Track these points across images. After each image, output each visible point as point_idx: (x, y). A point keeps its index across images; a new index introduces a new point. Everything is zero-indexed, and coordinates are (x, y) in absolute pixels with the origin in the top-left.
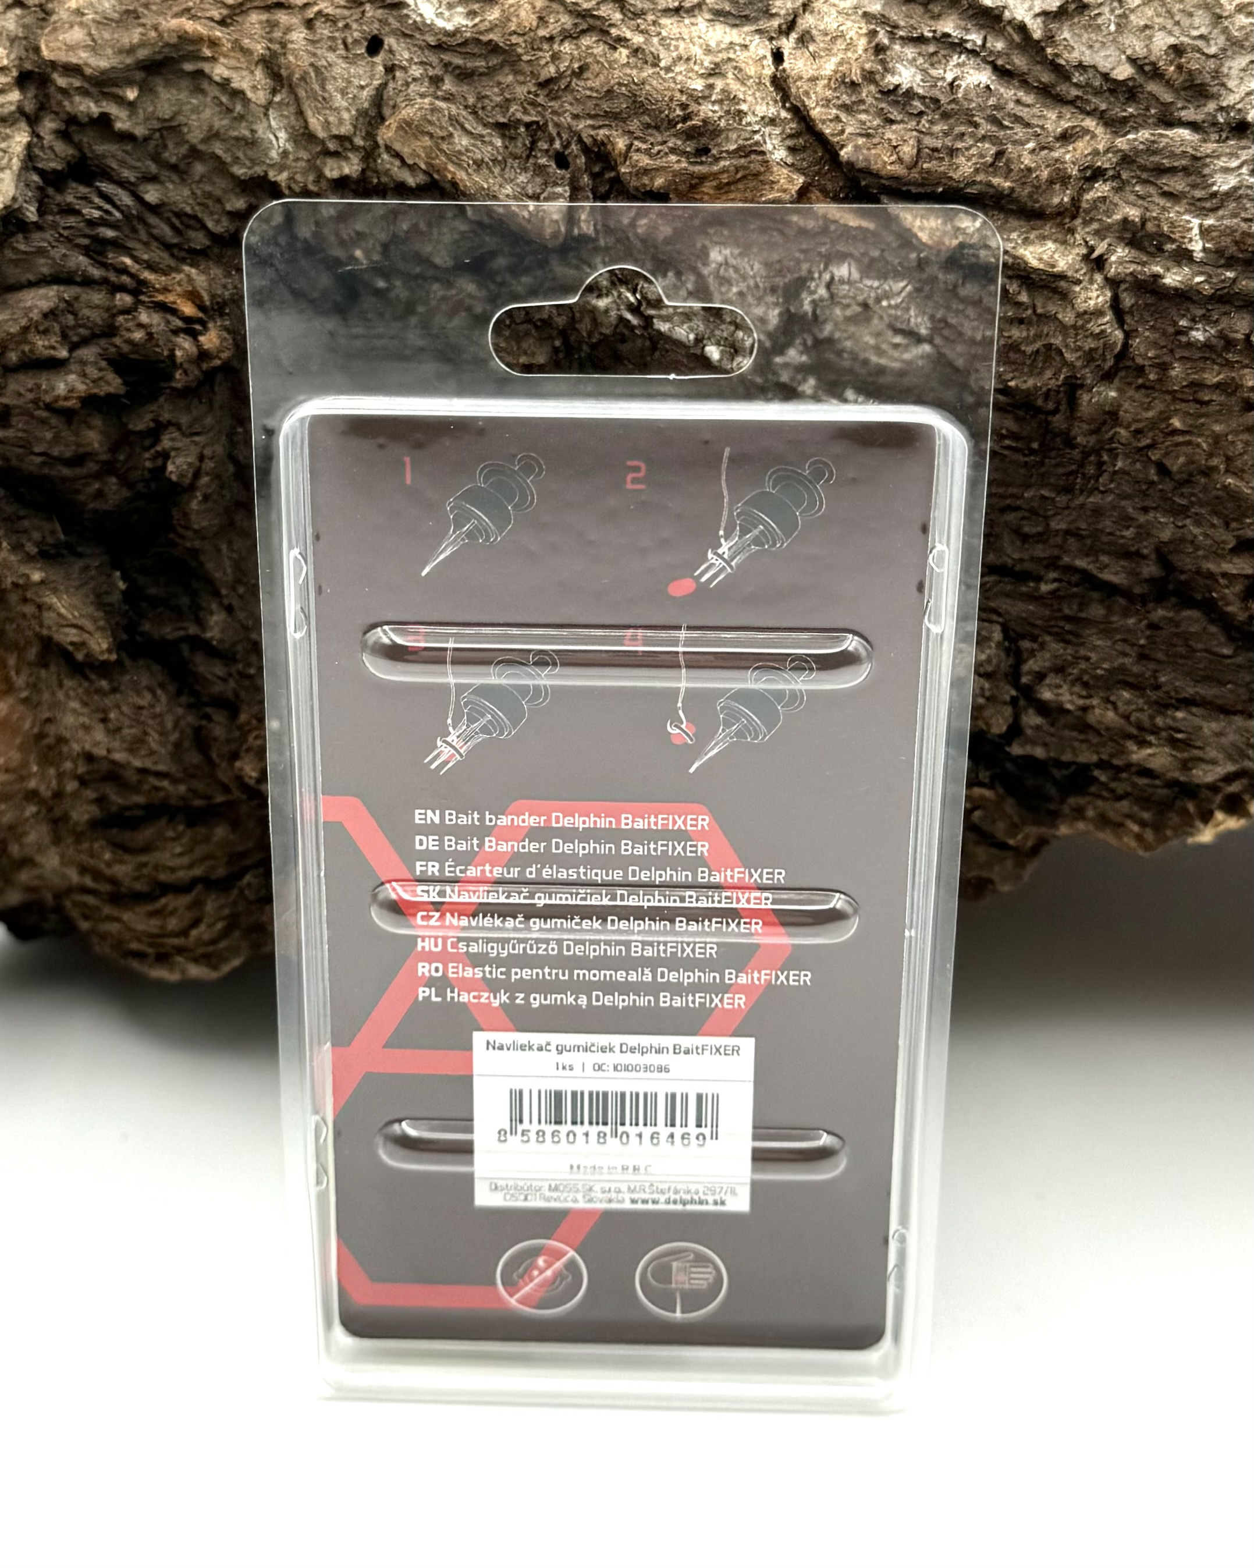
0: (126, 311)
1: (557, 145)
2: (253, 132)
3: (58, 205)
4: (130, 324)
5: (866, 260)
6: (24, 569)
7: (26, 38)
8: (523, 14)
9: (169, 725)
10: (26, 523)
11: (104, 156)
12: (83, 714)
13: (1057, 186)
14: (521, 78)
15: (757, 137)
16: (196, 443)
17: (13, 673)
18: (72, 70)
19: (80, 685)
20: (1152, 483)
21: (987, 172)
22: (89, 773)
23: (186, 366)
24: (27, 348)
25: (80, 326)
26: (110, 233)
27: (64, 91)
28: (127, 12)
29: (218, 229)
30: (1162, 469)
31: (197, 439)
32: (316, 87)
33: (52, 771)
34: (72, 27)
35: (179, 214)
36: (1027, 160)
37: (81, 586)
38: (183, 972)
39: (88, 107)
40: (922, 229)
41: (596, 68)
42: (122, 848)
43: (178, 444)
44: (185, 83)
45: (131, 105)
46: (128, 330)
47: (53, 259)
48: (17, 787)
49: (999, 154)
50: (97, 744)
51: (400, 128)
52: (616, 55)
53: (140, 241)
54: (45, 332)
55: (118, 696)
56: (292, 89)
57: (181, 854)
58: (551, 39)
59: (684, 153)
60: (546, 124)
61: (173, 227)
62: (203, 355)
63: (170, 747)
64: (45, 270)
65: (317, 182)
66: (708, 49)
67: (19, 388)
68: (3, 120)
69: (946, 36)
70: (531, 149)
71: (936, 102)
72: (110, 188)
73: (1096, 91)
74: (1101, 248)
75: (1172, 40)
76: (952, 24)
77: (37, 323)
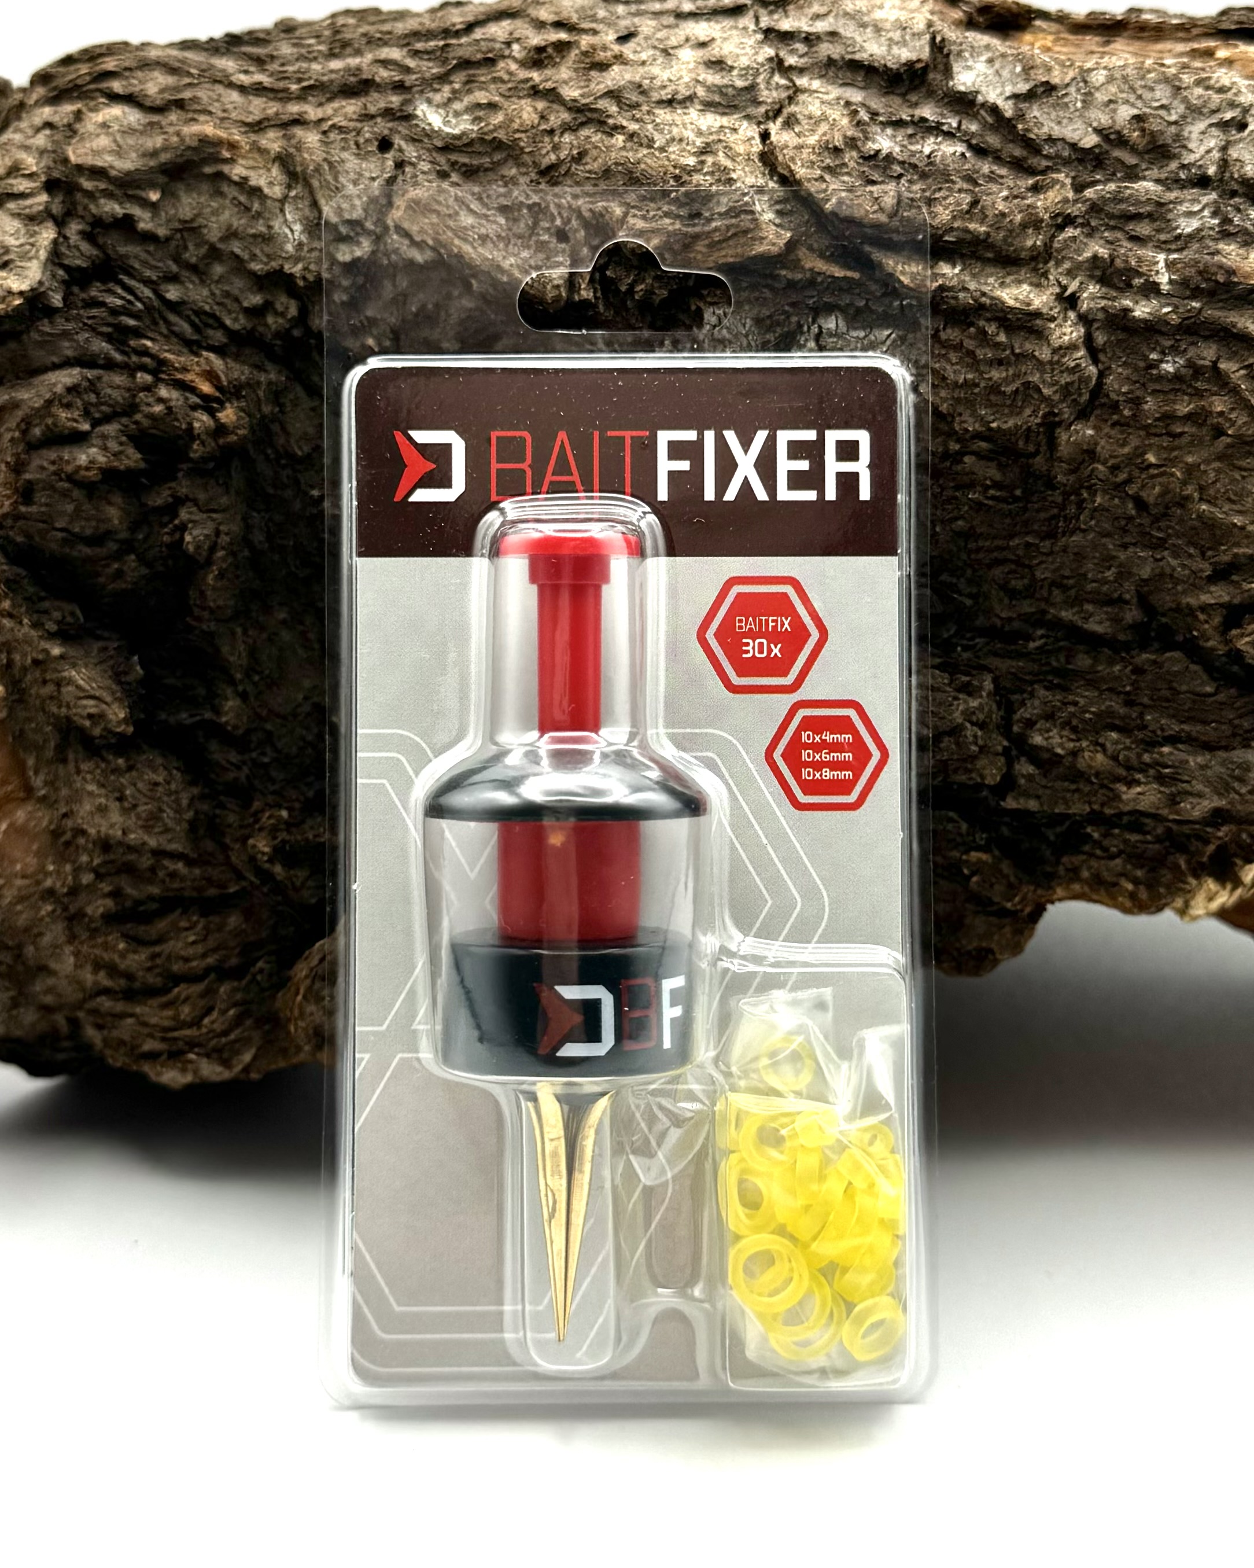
0: (148, 388)
1: (558, 222)
2: (270, 227)
3: (83, 300)
4: (151, 400)
5: (852, 311)
6: (45, 645)
7: (54, 152)
8: (525, 116)
9: (185, 802)
10: (46, 604)
11: (127, 256)
12: (99, 796)
13: (1030, 231)
14: (524, 170)
15: (746, 199)
16: (213, 520)
17: (31, 773)
18: (98, 173)
19: (98, 767)
20: (1130, 519)
21: (963, 219)
22: (105, 863)
23: (204, 437)
24: (50, 421)
25: (102, 404)
26: (132, 322)
27: (90, 195)
28: (151, 126)
29: (237, 327)
30: (1141, 504)
31: (214, 515)
32: (329, 178)
33: (68, 868)
34: (98, 135)
35: (199, 312)
36: (1001, 206)
37: (101, 662)
38: (195, 1072)
39: (112, 208)
40: (903, 273)
41: (594, 153)
42: (137, 942)
43: (193, 517)
44: (205, 187)
45: (154, 206)
46: (149, 405)
47: (77, 341)
48: (32, 890)
49: (975, 203)
50: (112, 826)
51: (409, 207)
52: (613, 141)
53: (161, 334)
54: (68, 406)
55: (134, 773)
56: (308, 185)
57: (194, 943)
58: (551, 132)
59: (678, 217)
60: (547, 207)
61: (193, 324)
62: (221, 430)
63: (185, 825)
64: (69, 353)
65: (330, 269)
66: (700, 133)
67: (42, 463)
68: (31, 219)
69: (923, 120)
70: (533, 228)
71: (914, 166)
72: (132, 283)
73: (1067, 162)
74: (1073, 286)
75: (1136, 112)
76: (928, 112)
77: (60, 397)
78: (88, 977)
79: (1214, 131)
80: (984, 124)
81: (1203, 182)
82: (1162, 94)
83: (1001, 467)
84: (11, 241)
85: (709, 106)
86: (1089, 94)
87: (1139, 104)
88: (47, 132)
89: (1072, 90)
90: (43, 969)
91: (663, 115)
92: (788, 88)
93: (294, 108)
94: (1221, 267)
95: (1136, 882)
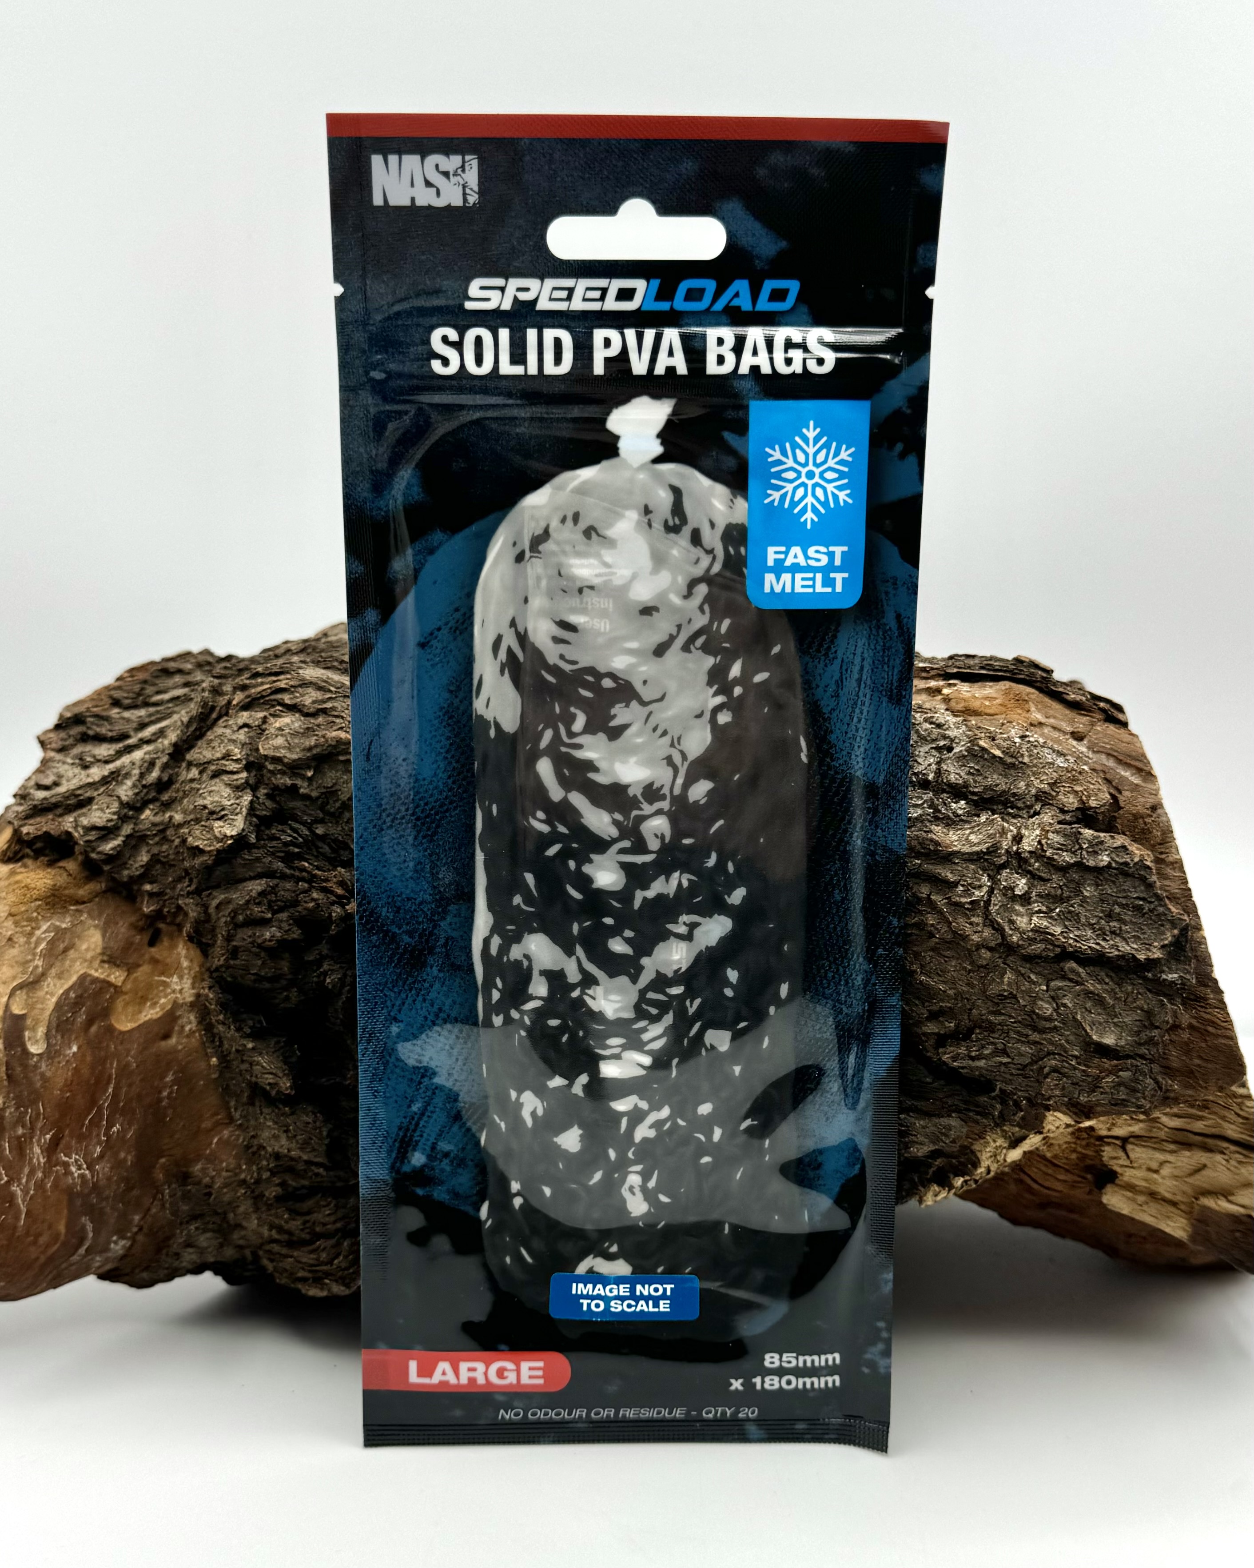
0: (305, 892)
3: (267, 835)
4: (307, 899)
6: (243, 1041)
7: (250, 744)
9: (325, 1133)
10: (244, 1016)
11: (294, 809)
12: (274, 1129)
17: (233, 1110)
18: (276, 760)
19: (273, 1111)
22: (276, 1166)
23: (338, 922)
24: (248, 913)
25: (279, 900)
27: (272, 772)
28: (308, 729)
33: (254, 1168)
34: (277, 736)
35: (336, 840)
37: (276, 1051)
38: (329, 1290)
39: (285, 781)
42: (295, 1213)
43: (332, 968)
44: (340, 767)
45: (309, 779)
46: (306, 902)
47: (264, 863)
48: (233, 1179)
50: (282, 1146)
53: (313, 855)
54: (259, 904)
55: (295, 1116)
57: (329, 1215)
61: (331, 847)
62: (347, 917)
63: (324, 1147)
64: (259, 870)
67: (243, 936)
68: (238, 788)
72: (296, 825)
77: (255, 898)
78: (265, 1232)
79: (934, 752)
81: (925, 785)
84: (226, 802)
88: (246, 730)
90: (239, 1226)
94: (932, 840)
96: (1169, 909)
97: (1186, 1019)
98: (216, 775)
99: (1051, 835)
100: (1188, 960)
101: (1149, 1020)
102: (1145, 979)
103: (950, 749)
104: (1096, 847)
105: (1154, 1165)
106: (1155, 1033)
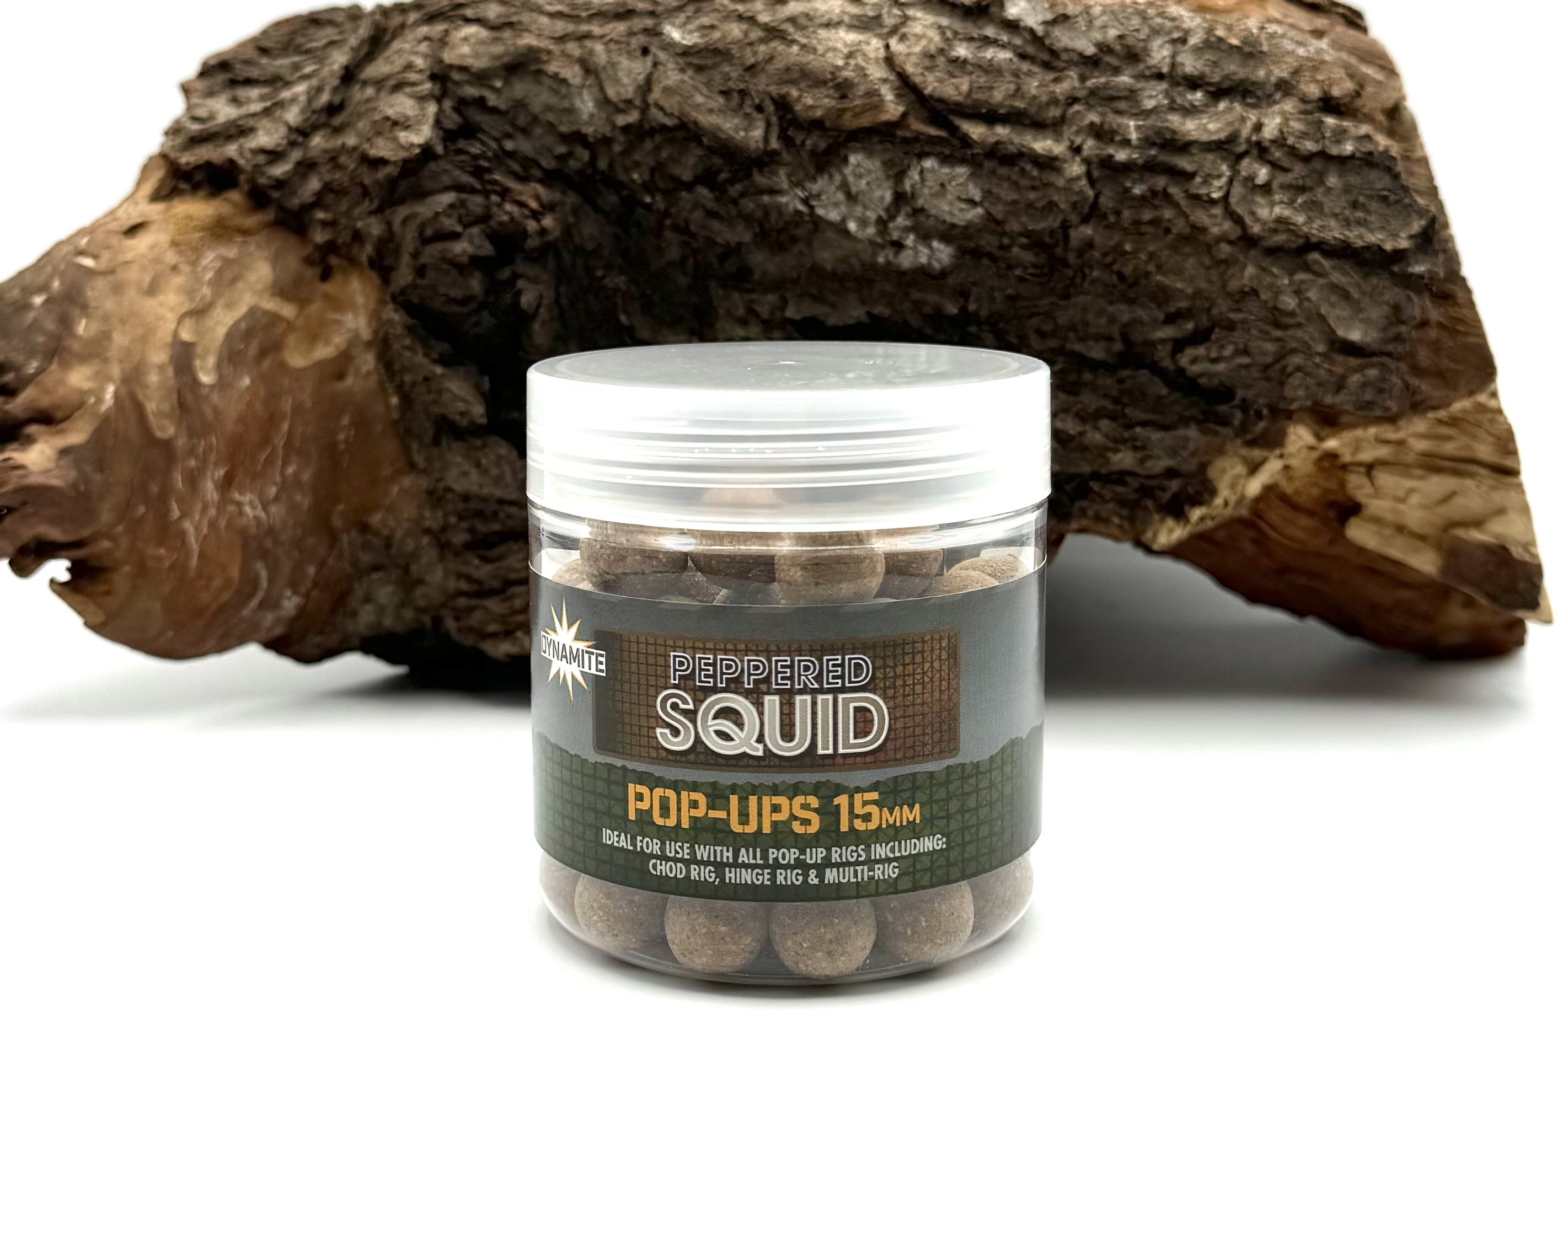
0: (498, 205)
1: (757, 101)
2: (572, 104)
3: (455, 150)
4: (500, 212)
6: (431, 367)
7: (433, 56)
8: (735, 33)
10: (432, 343)
11: (481, 122)
12: (464, 464)
13: (1052, 107)
14: (733, 68)
15: (876, 86)
16: (538, 289)
17: (415, 454)
18: (463, 69)
19: (462, 446)
20: (1115, 286)
21: (1011, 99)
22: (464, 509)
23: (533, 235)
24: (437, 225)
25: (469, 215)
26: (485, 164)
27: (457, 83)
28: (495, 39)
29: (550, 167)
30: (1121, 276)
31: (539, 286)
32: (611, 73)
33: (440, 514)
34: (461, 45)
35: (527, 159)
36: (1034, 91)
37: (465, 379)
39: (471, 91)
40: (974, 133)
41: (780, 58)
42: (486, 560)
43: (527, 288)
44: (530, 78)
45: (498, 91)
46: (498, 215)
47: (452, 176)
48: (415, 529)
49: (1018, 89)
50: (471, 484)
51: (662, 92)
52: (792, 50)
53: (504, 171)
54: (449, 216)
55: (487, 450)
56: (598, 77)
58: (751, 44)
59: (834, 98)
60: (750, 90)
61: (522, 165)
62: (543, 232)
64: (448, 183)
65: (611, 130)
66: (846, 45)
67: (432, 252)
68: (421, 99)
69: (987, 37)
70: (741, 105)
71: (980, 66)
72: (484, 138)
73: (1076, 64)
74: (1078, 141)
75: (1118, 33)
76: (990, 31)
77: (444, 211)
78: (452, 584)
79: (1168, 46)
80: (1025, 40)
81: (1160, 76)
82: (1136, 22)
83: (1037, 254)
84: (410, 113)
85: (851, 27)
86: (1091, 22)
87: (1122, 28)
88: (427, 43)
89: (1080, 19)
91: (823, 33)
92: (900, 17)
93: (584, 28)
94: (1167, 128)
95: (1121, 517)
96: (1416, 201)
97: (1435, 315)
98: (398, 87)
99: (1292, 123)
100: (1436, 253)
101: (1396, 315)
102: (1393, 274)
103: (1183, 41)
104: (1340, 135)
105: (1402, 494)
106: (1403, 329)
